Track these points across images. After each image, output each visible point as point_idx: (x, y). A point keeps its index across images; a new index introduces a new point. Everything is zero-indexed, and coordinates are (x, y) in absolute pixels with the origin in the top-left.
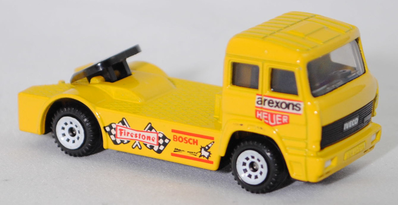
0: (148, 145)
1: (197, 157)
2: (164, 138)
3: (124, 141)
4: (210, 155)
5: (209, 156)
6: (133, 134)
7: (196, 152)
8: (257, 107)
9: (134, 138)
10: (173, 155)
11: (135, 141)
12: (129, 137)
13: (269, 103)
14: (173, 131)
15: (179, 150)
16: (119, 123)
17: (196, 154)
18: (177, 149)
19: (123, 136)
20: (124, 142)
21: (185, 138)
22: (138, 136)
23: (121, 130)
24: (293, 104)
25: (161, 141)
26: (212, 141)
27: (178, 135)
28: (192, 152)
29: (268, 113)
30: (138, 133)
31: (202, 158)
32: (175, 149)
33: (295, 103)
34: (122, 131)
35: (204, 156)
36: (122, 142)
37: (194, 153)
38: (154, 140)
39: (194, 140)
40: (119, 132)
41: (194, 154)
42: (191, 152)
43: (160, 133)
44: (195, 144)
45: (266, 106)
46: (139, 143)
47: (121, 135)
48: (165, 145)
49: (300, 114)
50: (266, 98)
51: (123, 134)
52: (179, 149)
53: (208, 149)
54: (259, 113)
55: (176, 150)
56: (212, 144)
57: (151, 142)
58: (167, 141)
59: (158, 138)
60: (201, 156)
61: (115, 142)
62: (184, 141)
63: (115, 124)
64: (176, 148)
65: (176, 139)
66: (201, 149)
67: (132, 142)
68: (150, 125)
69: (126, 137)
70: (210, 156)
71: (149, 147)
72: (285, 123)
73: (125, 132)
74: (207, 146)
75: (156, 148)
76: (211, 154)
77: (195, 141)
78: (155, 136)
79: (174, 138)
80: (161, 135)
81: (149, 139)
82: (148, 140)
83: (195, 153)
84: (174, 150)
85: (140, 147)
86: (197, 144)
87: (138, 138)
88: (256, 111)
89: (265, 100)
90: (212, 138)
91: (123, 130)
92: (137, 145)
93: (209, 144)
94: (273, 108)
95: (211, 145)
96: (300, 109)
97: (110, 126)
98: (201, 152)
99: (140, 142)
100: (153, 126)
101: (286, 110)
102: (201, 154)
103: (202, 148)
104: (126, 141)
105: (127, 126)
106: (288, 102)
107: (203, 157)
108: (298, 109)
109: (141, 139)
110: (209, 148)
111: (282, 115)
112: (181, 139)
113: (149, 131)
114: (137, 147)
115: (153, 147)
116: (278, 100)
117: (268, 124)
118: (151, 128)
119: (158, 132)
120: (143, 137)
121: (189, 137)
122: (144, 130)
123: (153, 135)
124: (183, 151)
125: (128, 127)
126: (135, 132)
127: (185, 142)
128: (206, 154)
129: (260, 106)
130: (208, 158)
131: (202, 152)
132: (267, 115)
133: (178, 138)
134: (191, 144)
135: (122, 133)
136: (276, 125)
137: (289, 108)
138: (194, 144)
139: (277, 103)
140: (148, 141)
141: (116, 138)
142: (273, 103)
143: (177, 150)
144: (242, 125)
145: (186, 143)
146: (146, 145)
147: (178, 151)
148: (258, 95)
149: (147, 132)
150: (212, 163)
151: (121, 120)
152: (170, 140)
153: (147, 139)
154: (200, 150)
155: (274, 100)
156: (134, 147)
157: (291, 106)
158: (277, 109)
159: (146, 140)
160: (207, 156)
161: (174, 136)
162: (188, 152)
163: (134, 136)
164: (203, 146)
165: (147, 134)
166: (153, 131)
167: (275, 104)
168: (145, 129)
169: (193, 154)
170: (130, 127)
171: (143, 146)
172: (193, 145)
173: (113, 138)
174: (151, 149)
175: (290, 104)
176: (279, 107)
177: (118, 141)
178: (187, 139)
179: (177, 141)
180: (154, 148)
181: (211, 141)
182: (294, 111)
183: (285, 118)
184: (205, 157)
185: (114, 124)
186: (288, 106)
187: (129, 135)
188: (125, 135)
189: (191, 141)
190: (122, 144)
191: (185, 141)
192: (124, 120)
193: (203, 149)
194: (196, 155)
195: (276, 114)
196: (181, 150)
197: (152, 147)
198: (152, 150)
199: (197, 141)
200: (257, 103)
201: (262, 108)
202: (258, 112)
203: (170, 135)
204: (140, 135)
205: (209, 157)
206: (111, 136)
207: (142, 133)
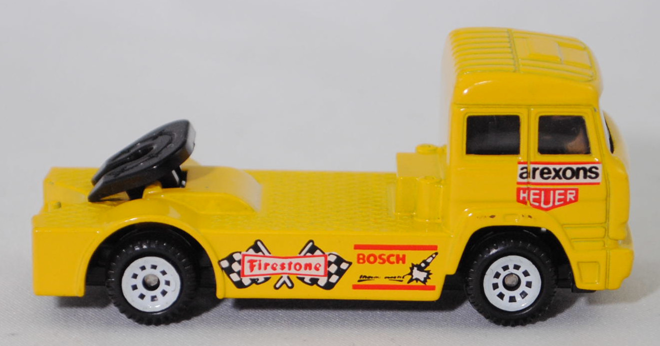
0: (307, 279)
1: (405, 282)
2: (339, 261)
3: (258, 280)
4: (430, 276)
5: (427, 278)
6: (277, 265)
7: (402, 276)
8: (519, 183)
9: (279, 271)
10: (355, 287)
11: (280, 276)
12: (269, 270)
13: (542, 174)
14: (357, 247)
15: (369, 277)
16: (247, 251)
17: (401, 279)
18: (365, 277)
19: (256, 271)
20: (259, 282)
21: (380, 257)
22: (287, 266)
23: (251, 262)
24: (584, 169)
25: (333, 268)
26: (434, 252)
27: (367, 252)
28: (394, 276)
29: (540, 190)
30: (287, 261)
31: (414, 283)
32: (361, 277)
33: (588, 167)
34: (254, 263)
35: (417, 280)
36: (254, 281)
37: (398, 277)
38: (320, 268)
39: (398, 256)
40: (247, 265)
41: (399, 279)
42: (392, 277)
43: (330, 254)
44: (401, 262)
45: (538, 179)
46: (289, 278)
47: (252, 270)
48: (340, 273)
49: (598, 184)
50: (536, 166)
51: (256, 268)
52: (367, 276)
53: (425, 267)
54: (524, 193)
55: (362, 279)
56: (434, 258)
57: (313, 272)
58: (344, 266)
59: (327, 263)
60: (411, 280)
61: (240, 285)
62: (378, 260)
63: (240, 253)
64: (364, 275)
65: (361, 259)
66: (412, 269)
67: (274, 279)
68: (311, 244)
69: (263, 271)
70: (429, 278)
71: (310, 282)
72: (571, 201)
73: (260, 265)
74: (424, 262)
75: (323, 281)
76: (431, 274)
77: (401, 256)
78: (321, 261)
79: (359, 259)
80: (332, 258)
81: (308, 268)
82: (308, 270)
83: (400, 277)
84: (359, 279)
85: (290, 285)
86: (404, 262)
87: (286, 270)
88: (519, 190)
89: (535, 170)
90: (434, 248)
91: (256, 261)
92: (284, 282)
93: (429, 257)
94: (550, 181)
95: (431, 258)
96: (597, 175)
97: (231, 259)
98: (411, 274)
99: (291, 277)
100: (316, 244)
101: (574, 180)
102: (412, 276)
103: (413, 266)
104: (261, 279)
105: (263, 253)
106: (575, 167)
107: (415, 281)
108: (593, 175)
109: (293, 271)
110: (427, 264)
111: (566, 190)
112: (372, 259)
113: (309, 254)
114: (284, 285)
115: (318, 280)
116: (558, 167)
117: (539, 207)
118: (313, 249)
119: (327, 253)
120: (298, 267)
121: (387, 253)
122: (298, 255)
123: (318, 260)
124: (376, 277)
125: (267, 254)
126: (279, 262)
127: (380, 263)
128: (421, 275)
129: (525, 181)
130: (425, 281)
131: (414, 274)
132: (540, 194)
133: (366, 259)
134: (392, 263)
135: (255, 266)
136: (554, 206)
137: (578, 178)
138: (398, 262)
139: (557, 172)
140: (308, 272)
141: (242, 278)
142: (549, 172)
143: (364, 279)
144: (492, 217)
145: (384, 262)
146: (302, 279)
147: (367, 279)
148: (520, 163)
149: (305, 256)
150: (432, 288)
151: (252, 244)
152: (350, 264)
153: (306, 269)
154: (409, 271)
155: (551, 167)
156: (278, 286)
157: (582, 173)
158: (557, 180)
159: (303, 271)
160: (422, 279)
161: (359, 255)
162: (386, 278)
163: (278, 267)
164: (415, 264)
165: (303, 261)
166: (318, 253)
167: (553, 174)
168: (300, 253)
169: (397, 279)
170: (270, 253)
171: (297, 282)
172: (396, 264)
173: (235, 277)
174: (311, 285)
175: (578, 169)
176: (560, 178)
177: (246, 281)
178: (385, 257)
179: (364, 262)
180: (319, 283)
181: (432, 252)
182: (588, 180)
183: (571, 194)
184: (419, 282)
185: (238, 254)
186: (575, 174)
187: (269, 268)
188: (260, 268)
189: (393, 259)
190: (254, 285)
191: (381, 261)
192: (259, 243)
193: (415, 269)
194: (402, 281)
195: (554, 190)
196: (372, 277)
197: (314, 281)
198: (315, 286)
199: (404, 256)
200: (521, 176)
201: (528, 183)
202: (522, 191)
203: (350, 255)
204: (290, 264)
205: (428, 280)
206: (231, 275)
207: (294, 261)
